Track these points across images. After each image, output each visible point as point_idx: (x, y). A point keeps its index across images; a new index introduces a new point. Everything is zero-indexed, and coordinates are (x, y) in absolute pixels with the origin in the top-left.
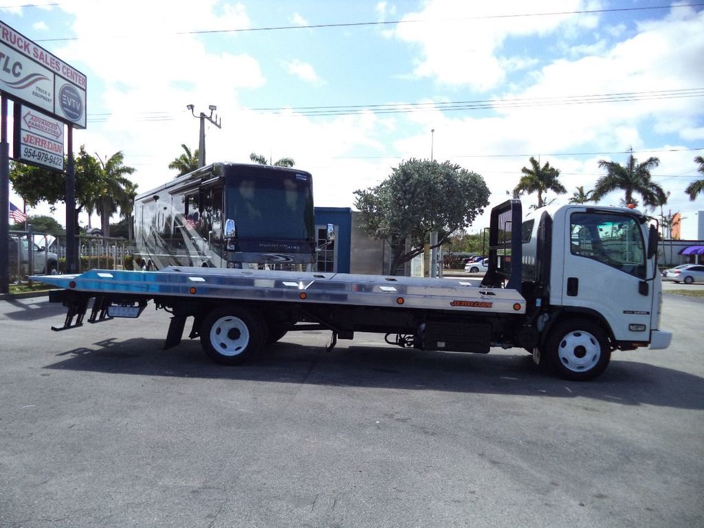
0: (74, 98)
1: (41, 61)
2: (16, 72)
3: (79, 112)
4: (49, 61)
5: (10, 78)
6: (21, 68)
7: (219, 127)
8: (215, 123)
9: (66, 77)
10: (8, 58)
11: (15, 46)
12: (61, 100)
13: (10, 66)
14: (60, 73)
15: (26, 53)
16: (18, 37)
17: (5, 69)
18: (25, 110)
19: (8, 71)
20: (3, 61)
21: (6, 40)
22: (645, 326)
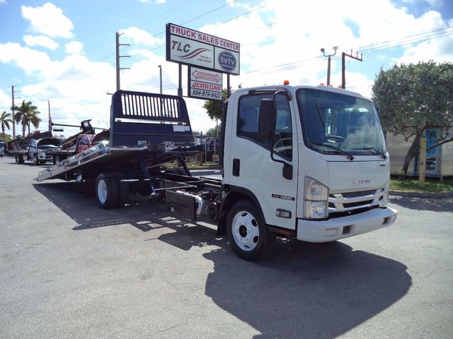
0: (230, 58)
1: (204, 41)
2: (186, 50)
4: (210, 40)
5: (183, 53)
6: (189, 47)
7: (361, 60)
8: (357, 59)
9: (223, 47)
10: (180, 43)
11: (186, 36)
12: (220, 60)
13: (182, 47)
14: (219, 45)
15: (193, 38)
16: (187, 30)
17: (179, 49)
18: (193, 69)
19: (181, 50)
20: (177, 45)
21: (178, 34)
22: (290, 213)
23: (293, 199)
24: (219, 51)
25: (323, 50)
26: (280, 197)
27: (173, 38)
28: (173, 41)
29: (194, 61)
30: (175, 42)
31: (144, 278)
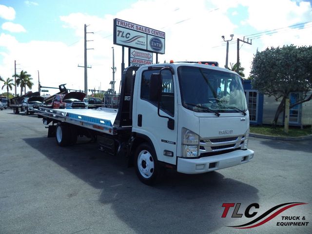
1: (140, 31)
2: (127, 37)
3: (161, 48)
4: (144, 30)
5: (125, 39)
6: (130, 35)
7: (251, 44)
8: (248, 43)
9: (153, 34)
10: (123, 32)
11: (127, 27)
13: (124, 35)
14: (151, 33)
15: (132, 29)
16: (128, 23)
17: (122, 36)
18: (132, 50)
19: (124, 37)
20: (121, 34)
21: (122, 26)
22: (173, 153)
23: (175, 143)
24: (150, 37)
25: (223, 37)
26: (166, 141)
27: (118, 29)
28: (118, 31)
29: (133, 44)
30: (120, 32)
31: (71, 195)
